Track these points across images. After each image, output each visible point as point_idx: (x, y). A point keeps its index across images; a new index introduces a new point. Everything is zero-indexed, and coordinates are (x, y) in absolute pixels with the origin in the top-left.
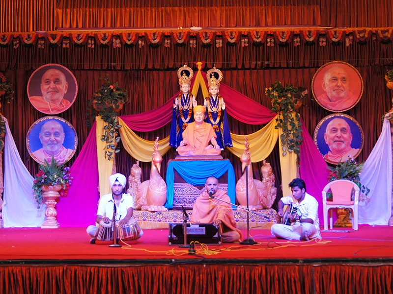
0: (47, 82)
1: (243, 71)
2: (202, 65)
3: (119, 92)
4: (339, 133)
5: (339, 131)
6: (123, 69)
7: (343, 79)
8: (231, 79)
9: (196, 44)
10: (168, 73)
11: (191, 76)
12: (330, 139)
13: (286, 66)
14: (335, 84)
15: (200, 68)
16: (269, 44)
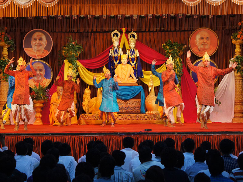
0: (35, 40)
1: (149, 33)
2: (125, 30)
3: (78, 46)
6: (78, 32)
7: (207, 38)
8: (142, 38)
9: (122, 17)
10: (105, 34)
11: (119, 36)
13: (174, 30)
14: (202, 41)
15: (124, 32)
16: (164, 17)
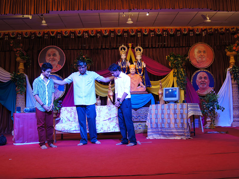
0: (49, 55)
1: (152, 49)
2: (131, 45)
3: (88, 59)
4: (203, 79)
5: (203, 78)
6: (89, 49)
7: (204, 52)
9: (127, 35)
10: (113, 50)
11: (126, 50)
12: (199, 82)
14: (200, 54)
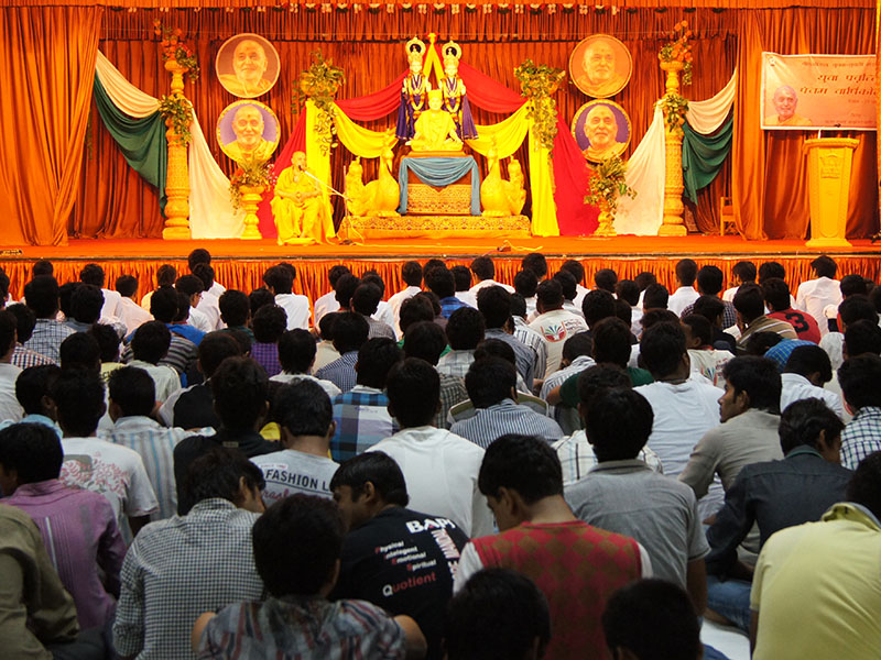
0: (242, 57)
1: (484, 44)
2: (435, 38)
4: (602, 124)
5: (602, 122)
7: (608, 57)
9: (427, 9)
10: (391, 46)
12: (591, 131)
13: (537, 38)
14: (597, 63)
15: (432, 41)
